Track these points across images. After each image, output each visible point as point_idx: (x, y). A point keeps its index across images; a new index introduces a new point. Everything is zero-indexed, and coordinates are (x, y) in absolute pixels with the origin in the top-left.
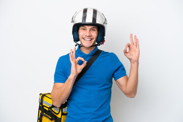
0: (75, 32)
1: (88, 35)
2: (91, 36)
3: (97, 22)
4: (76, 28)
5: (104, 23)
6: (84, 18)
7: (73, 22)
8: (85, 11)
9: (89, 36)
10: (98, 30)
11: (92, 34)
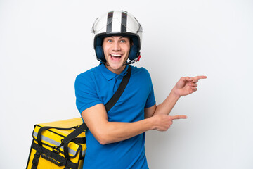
0: (98, 47)
1: (116, 49)
2: (120, 50)
3: (128, 30)
4: (100, 40)
5: (138, 32)
6: (110, 25)
7: (94, 32)
8: (110, 15)
9: (118, 51)
10: (131, 41)
11: (122, 48)
